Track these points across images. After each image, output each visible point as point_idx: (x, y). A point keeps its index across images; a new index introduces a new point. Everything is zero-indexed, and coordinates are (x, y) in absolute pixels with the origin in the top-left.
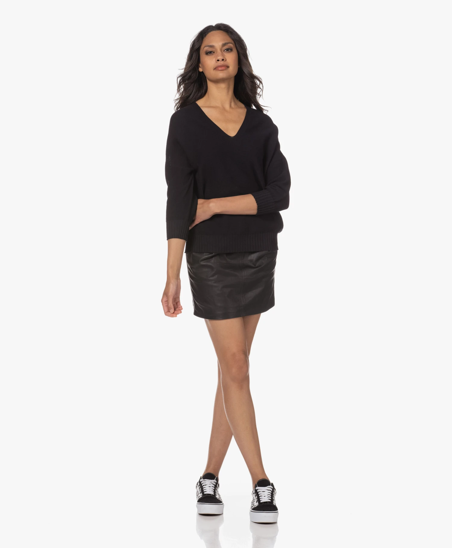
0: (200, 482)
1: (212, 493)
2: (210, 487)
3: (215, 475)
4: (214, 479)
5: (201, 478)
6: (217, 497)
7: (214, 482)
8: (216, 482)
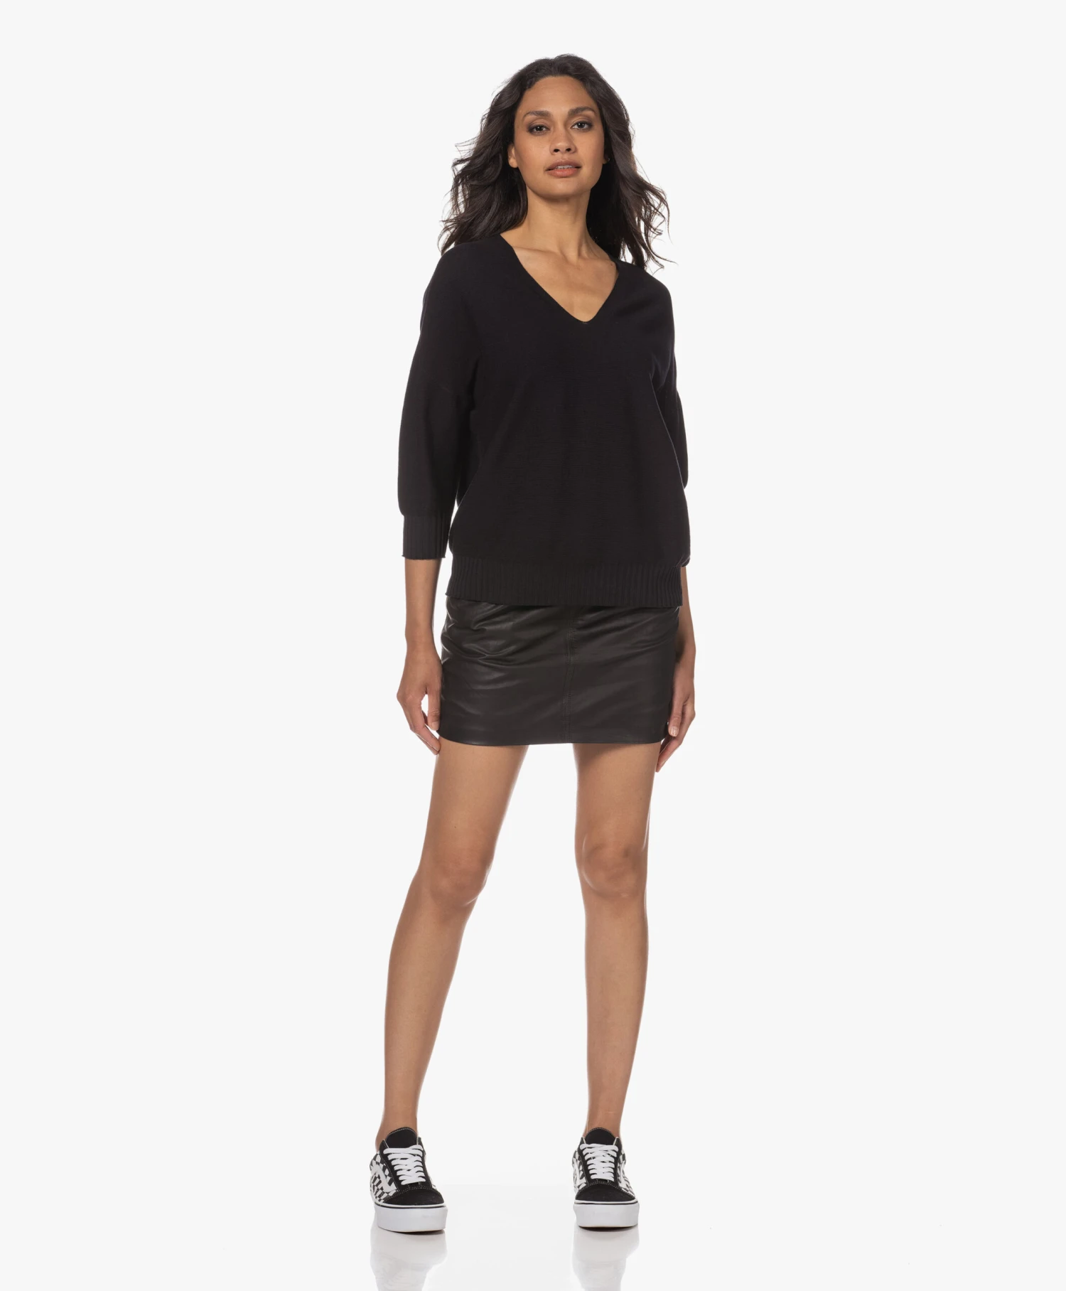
0: (580, 1151)
1: (610, 1177)
2: (603, 1162)
3: (614, 1135)
4: (612, 1144)
5: (582, 1143)
6: (623, 1185)
7: (614, 1150)
8: (617, 1149)
